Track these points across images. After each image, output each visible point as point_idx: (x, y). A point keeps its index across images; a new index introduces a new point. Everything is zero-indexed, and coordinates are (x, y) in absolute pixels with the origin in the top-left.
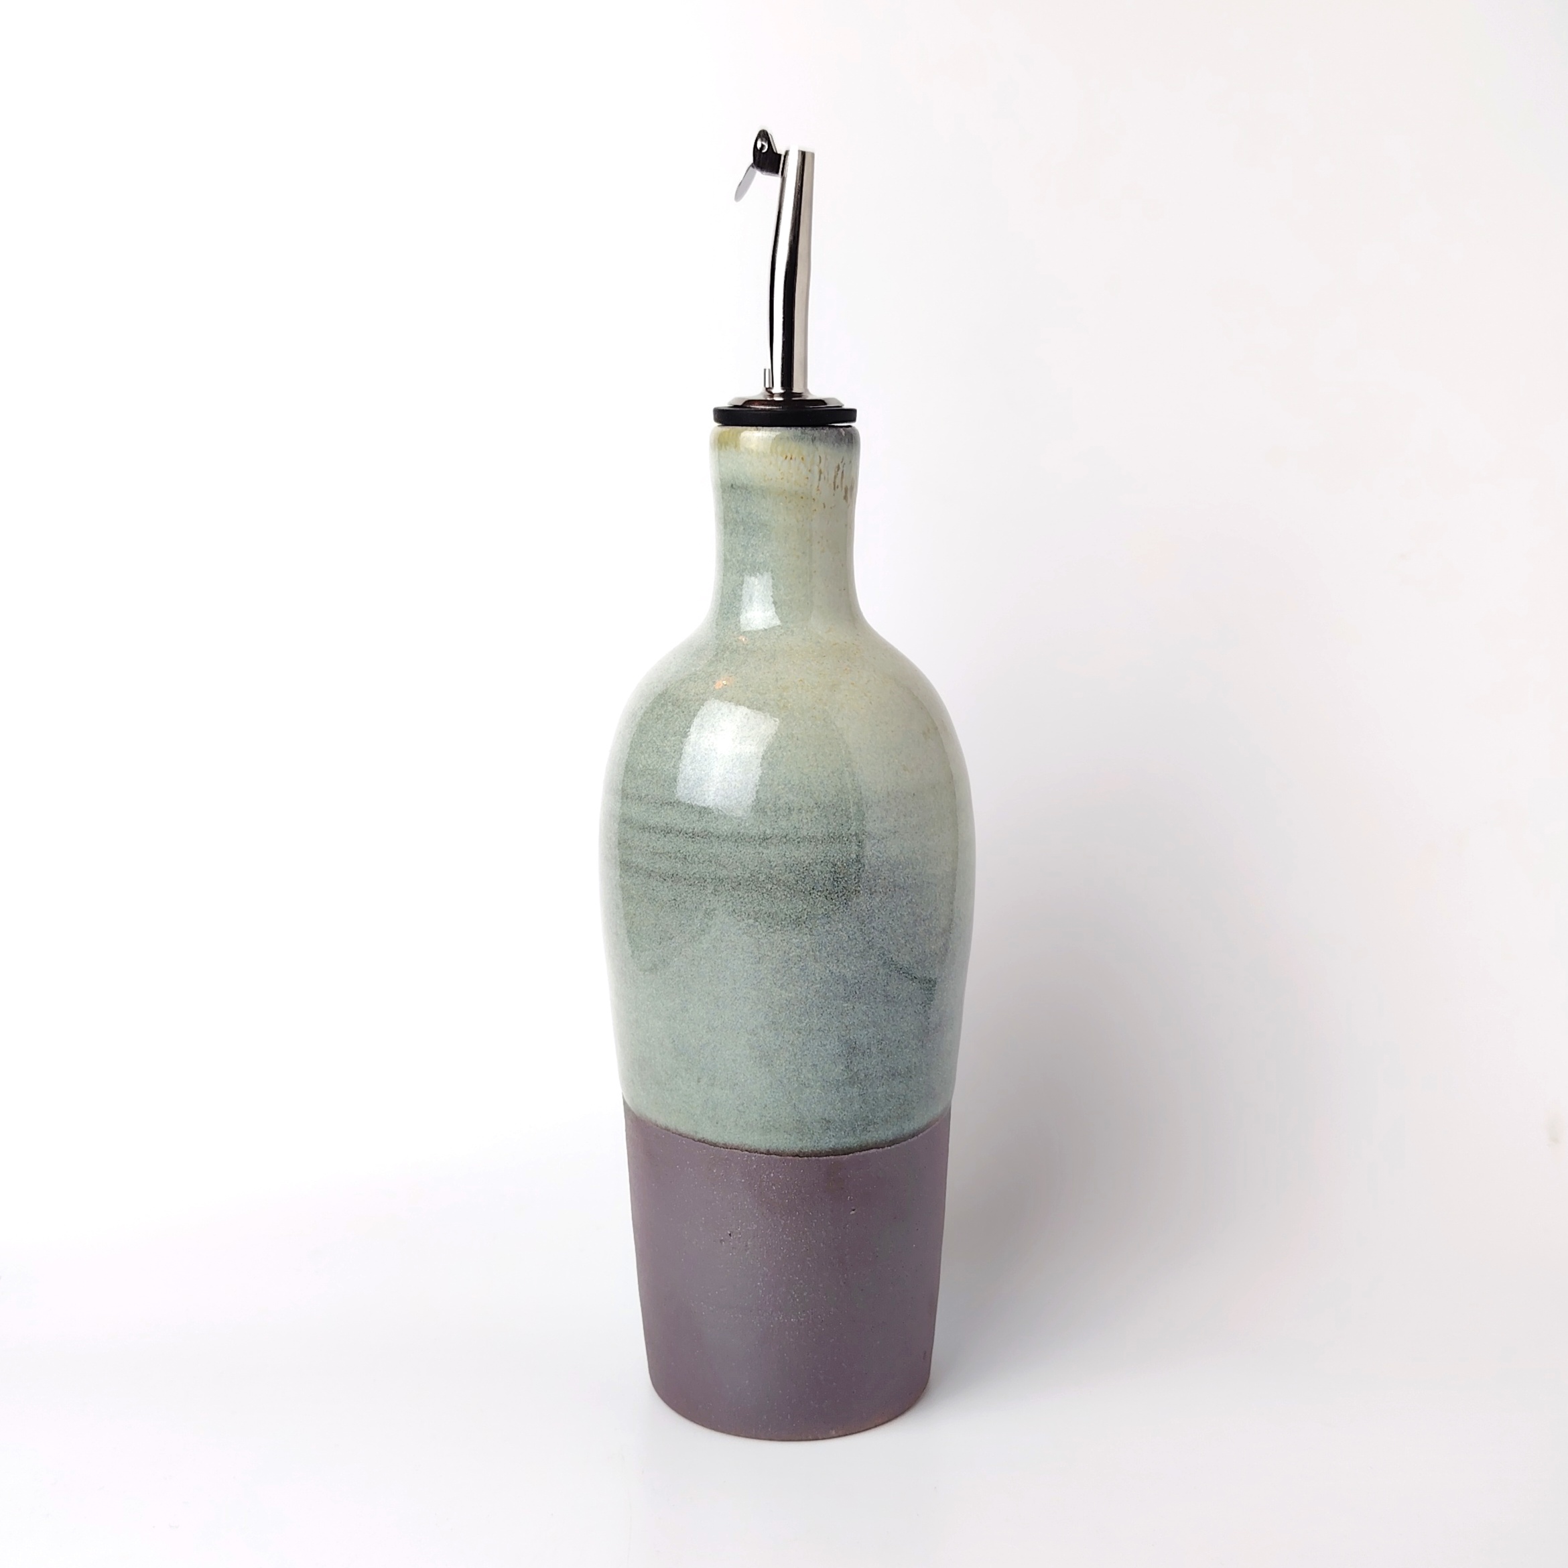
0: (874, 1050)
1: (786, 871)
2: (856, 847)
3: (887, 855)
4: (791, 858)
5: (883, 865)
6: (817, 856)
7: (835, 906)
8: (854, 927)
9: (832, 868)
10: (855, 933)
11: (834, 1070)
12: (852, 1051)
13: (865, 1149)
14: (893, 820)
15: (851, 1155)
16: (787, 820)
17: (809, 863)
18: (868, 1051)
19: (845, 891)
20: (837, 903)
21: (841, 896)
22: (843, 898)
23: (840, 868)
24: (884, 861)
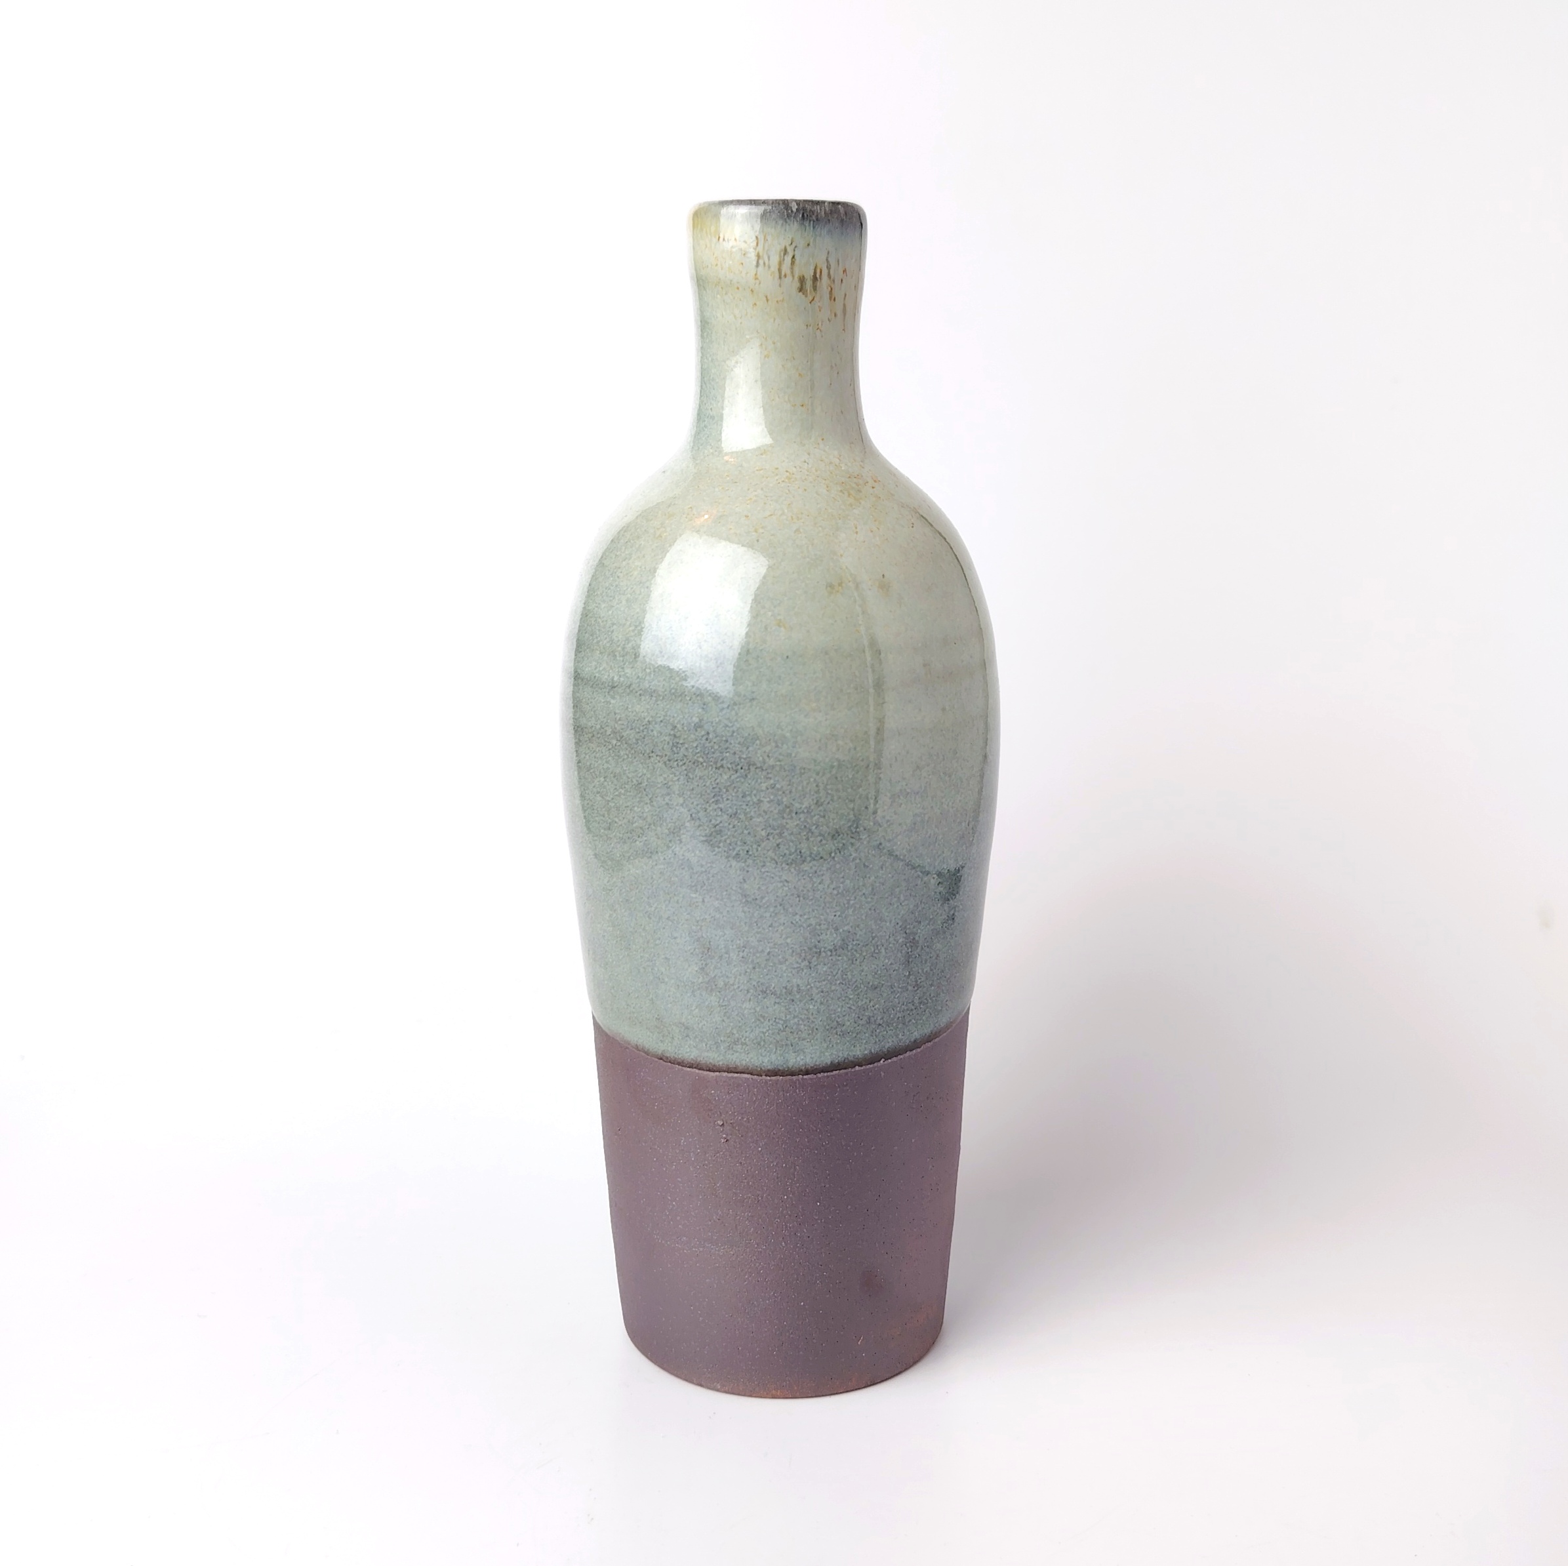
0: (733, 956)
1: (628, 727)
2: (700, 710)
3: (738, 726)
4: (633, 712)
5: (732, 736)
6: (657, 714)
7: (675, 776)
8: (697, 805)
9: (672, 730)
10: (699, 812)
11: (687, 970)
12: (706, 951)
13: (733, 1070)
14: (750, 684)
15: (718, 1073)
16: (633, 667)
17: (649, 721)
18: (727, 956)
19: (685, 759)
20: (678, 773)
21: (681, 766)
22: (684, 768)
23: (680, 731)
24: (733, 732)
